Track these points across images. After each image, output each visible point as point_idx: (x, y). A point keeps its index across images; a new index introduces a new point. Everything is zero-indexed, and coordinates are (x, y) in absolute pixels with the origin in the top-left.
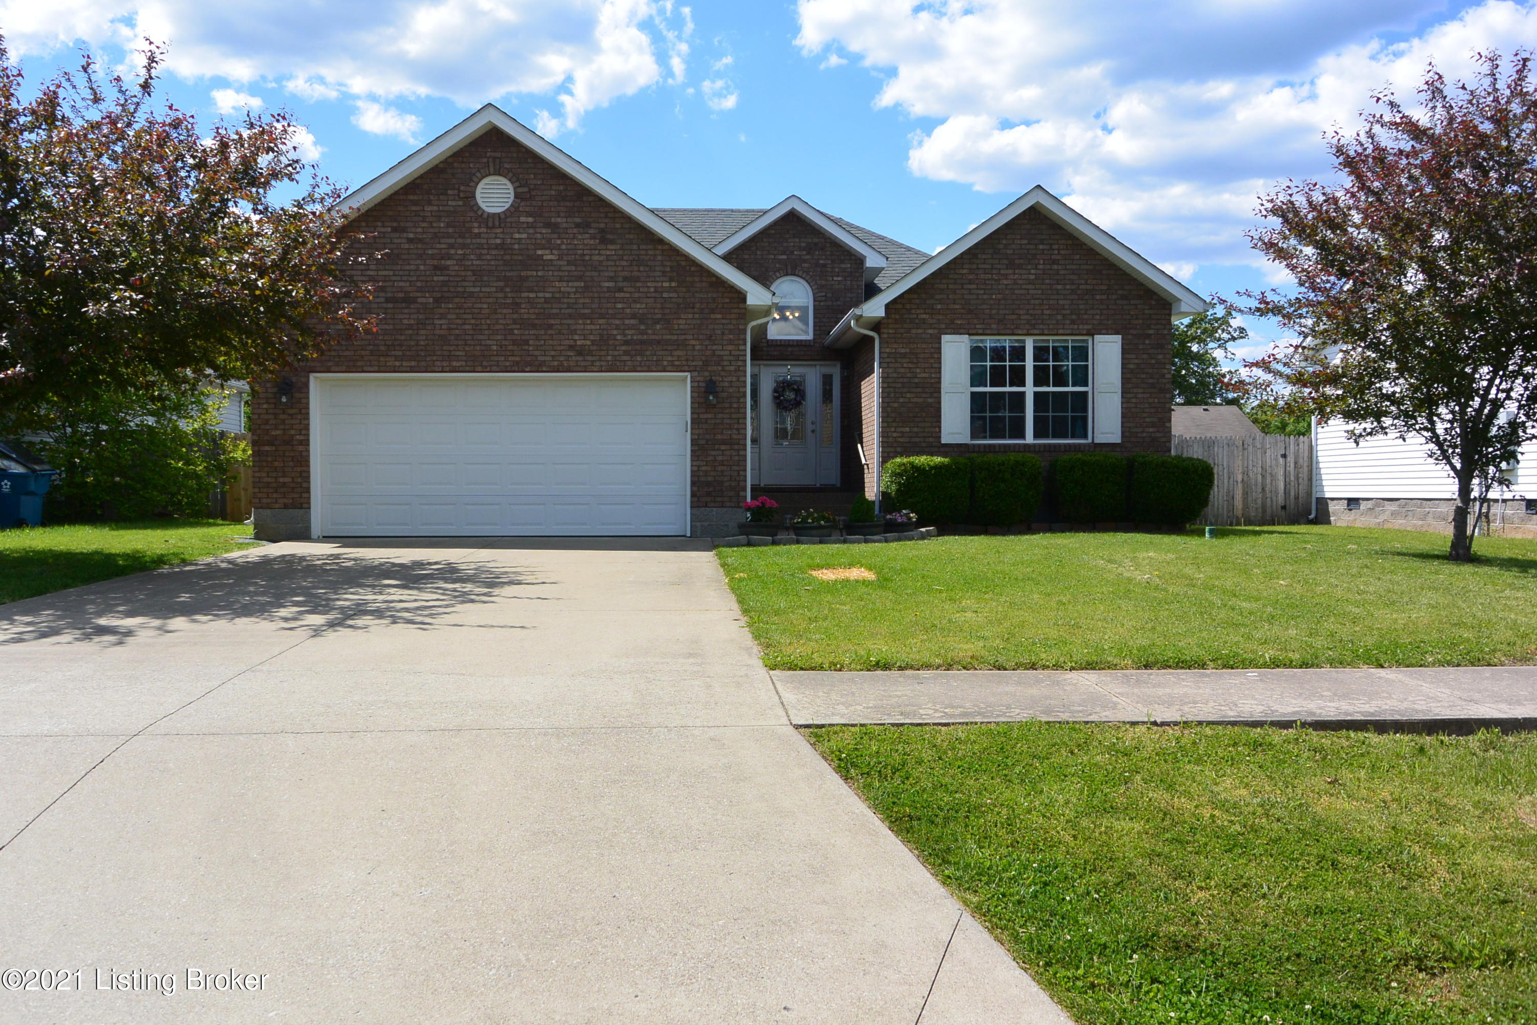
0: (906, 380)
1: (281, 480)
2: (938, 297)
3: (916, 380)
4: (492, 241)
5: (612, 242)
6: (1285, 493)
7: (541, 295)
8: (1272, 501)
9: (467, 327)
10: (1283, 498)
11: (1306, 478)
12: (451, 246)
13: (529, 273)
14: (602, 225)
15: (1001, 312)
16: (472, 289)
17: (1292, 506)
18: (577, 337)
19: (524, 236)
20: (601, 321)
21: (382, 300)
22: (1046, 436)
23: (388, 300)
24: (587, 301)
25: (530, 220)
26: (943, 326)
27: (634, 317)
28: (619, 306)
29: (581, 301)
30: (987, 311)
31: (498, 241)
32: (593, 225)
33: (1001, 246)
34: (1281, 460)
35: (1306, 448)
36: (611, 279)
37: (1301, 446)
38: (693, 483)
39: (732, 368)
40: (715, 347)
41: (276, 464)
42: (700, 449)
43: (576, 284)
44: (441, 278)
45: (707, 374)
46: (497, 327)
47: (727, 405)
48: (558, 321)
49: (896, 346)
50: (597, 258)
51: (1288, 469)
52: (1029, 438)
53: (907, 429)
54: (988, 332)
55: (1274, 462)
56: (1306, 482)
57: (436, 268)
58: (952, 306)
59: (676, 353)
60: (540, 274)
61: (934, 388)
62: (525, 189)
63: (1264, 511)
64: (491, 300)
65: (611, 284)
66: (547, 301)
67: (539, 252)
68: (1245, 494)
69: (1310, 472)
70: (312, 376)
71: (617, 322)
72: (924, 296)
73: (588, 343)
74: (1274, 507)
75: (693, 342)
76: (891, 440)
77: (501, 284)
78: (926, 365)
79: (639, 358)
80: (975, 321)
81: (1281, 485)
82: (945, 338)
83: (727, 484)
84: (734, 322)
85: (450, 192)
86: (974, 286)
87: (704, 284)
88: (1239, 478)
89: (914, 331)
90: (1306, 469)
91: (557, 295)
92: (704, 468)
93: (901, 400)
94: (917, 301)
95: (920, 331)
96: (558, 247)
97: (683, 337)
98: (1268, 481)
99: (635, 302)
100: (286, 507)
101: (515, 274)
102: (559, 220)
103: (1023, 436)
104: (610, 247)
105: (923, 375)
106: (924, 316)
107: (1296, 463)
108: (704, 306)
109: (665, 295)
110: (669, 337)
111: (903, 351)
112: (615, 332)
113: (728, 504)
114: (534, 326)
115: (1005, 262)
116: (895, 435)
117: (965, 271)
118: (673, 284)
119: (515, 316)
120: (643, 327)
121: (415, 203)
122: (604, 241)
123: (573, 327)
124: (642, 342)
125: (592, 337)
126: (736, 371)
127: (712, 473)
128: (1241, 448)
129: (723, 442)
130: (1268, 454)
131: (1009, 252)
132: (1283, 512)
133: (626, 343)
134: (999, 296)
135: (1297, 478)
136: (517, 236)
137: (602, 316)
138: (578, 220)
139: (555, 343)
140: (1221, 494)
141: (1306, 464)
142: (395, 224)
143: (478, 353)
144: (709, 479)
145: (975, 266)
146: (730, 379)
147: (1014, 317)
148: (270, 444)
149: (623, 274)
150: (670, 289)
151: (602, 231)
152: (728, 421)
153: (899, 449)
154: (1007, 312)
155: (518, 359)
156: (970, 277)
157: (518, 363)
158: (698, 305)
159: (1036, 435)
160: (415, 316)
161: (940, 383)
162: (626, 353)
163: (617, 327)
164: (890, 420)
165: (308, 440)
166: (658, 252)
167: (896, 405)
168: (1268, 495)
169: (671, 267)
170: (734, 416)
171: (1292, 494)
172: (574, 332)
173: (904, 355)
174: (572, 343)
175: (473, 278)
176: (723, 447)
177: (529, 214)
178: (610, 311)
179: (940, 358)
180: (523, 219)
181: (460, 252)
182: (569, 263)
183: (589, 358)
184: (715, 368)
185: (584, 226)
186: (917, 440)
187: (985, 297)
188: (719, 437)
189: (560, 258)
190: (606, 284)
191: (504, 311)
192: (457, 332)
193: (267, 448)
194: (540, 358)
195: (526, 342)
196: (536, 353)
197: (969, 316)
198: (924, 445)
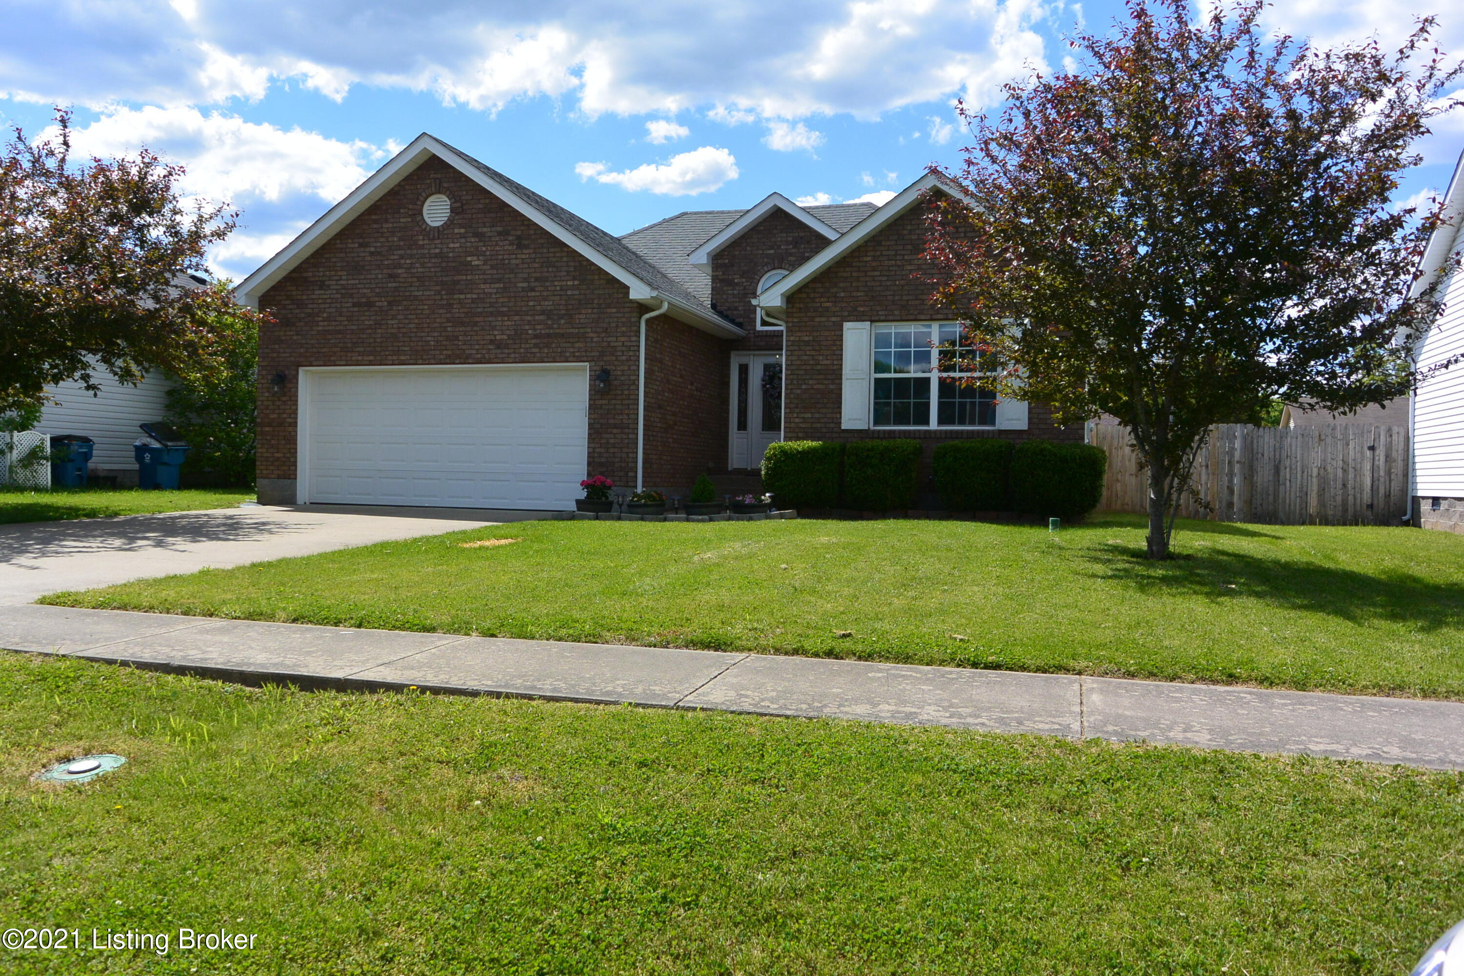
0: (808, 367)
1: (276, 455)
2: (841, 285)
3: (819, 367)
4: (432, 251)
5: (527, 247)
6: (1372, 490)
7: (469, 296)
8: (1355, 499)
9: (412, 326)
10: (1369, 495)
11: (1400, 473)
12: (402, 257)
13: (460, 277)
14: (519, 233)
15: (905, 298)
16: (416, 293)
17: (1382, 505)
18: (496, 333)
19: (457, 245)
20: (516, 318)
21: (350, 305)
22: (952, 423)
23: (355, 305)
24: (505, 300)
25: (463, 231)
26: (846, 314)
27: (543, 313)
28: (531, 303)
29: (501, 300)
30: (891, 298)
31: (437, 251)
32: (512, 233)
33: (906, 232)
34: (1368, 453)
35: (1402, 439)
36: (525, 280)
37: (1395, 437)
38: (589, 464)
39: (624, 358)
40: (610, 339)
41: (273, 442)
42: (596, 432)
43: (497, 285)
44: (394, 285)
45: (602, 363)
46: (435, 325)
47: (619, 392)
48: (481, 319)
49: (799, 334)
50: (514, 262)
51: (1377, 463)
52: (934, 424)
53: (809, 415)
54: (891, 318)
55: (1358, 455)
56: (1401, 478)
57: (390, 276)
58: (855, 294)
59: (577, 345)
60: (469, 277)
61: (835, 375)
62: (459, 205)
63: (1345, 510)
64: (430, 302)
65: (525, 285)
66: (473, 301)
67: (469, 259)
68: (1322, 491)
69: (1406, 466)
70: (301, 369)
71: (529, 318)
72: (827, 284)
73: (505, 337)
74: (1358, 508)
75: (591, 335)
76: (793, 425)
77: (439, 288)
78: (829, 352)
79: (546, 351)
80: (878, 308)
81: (1368, 481)
82: (847, 325)
83: (617, 465)
84: (627, 315)
85: (402, 211)
86: (877, 273)
87: (602, 282)
88: (1315, 472)
89: (817, 319)
90: (1400, 463)
91: (482, 296)
92: (598, 450)
93: (804, 387)
94: (821, 290)
95: (823, 319)
96: (483, 254)
97: (582, 331)
98: (1351, 476)
99: (545, 300)
100: (279, 477)
101: (449, 279)
102: (485, 230)
103: (927, 423)
104: (525, 251)
105: (825, 362)
106: (828, 304)
107: (1387, 456)
108: (601, 301)
109: (569, 293)
110: (571, 330)
111: (806, 339)
112: (527, 327)
113: (618, 483)
114: (463, 324)
115: (909, 247)
116: (797, 420)
117: (869, 259)
118: (576, 283)
119: (448, 315)
120: (550, 322)
121: (376, 222)
122: (520, 246)
123: (493, 324)
124: (549, 336)
125: (508, 332)
126: (627, 360)
127: (606, 455)
128: (1317, 439)
129: (615, 426)
130: (1351, 446)
131: (914, 237)
132: (1369, 513)
133: (536, 337)
134: (903, 282)
135: (1389, 473)
136: (452, 245)
137: (517, 313)
138: (499, 229)
139: (479, 338)
140: (1293, 490)
141: (1400, 458)
142: (361, 241)
143: (419, 348)
144: (603, 460)
145: (878, 253)
146: (622, 368)
147: (918, 302)
148: (269, 425)
149: (534, 275)
150: (573, 287)
151: (519, 238)
152: (619, 407)
153: (800, 435)
154: (910, 297)
155: (449, 352)
156: (874, 264)
157: (449, 356)
158: (596, 301)
159: (941, 422)
160: (373, 318)
161: (841, 369)
162: (536, 346)
163: (529, 322)
164: (792, 406)
165: (296, 423)
166: (564, 254)
167: (799, 391)
168: (1351, 492)
169: (575, 267)
170: (626, 402)
171: (1382, 491)
172: (494, 328)
173: (807, 343)
174: (493, 338)
175: (417, 284)
176: (615, 431)
177: (461, 226)
178: (524, 309)
179: (842, 345)
180: (456, 231)
181: (408, 261)
182: (492, 267)
183: (506, 351)
184: (609, 358)
185: (504, 234)
186: (818, 425)
187: (889, 283)
188: (611, 421)
189: (485, 262)
190: (521, 285)
191: (441, 311)
192: (404, 330)
193: (267, 429)
194: (467, 352)
195: (457, 338)
196: (464, 347)
197: (871, 303)
198: (824, 430)
